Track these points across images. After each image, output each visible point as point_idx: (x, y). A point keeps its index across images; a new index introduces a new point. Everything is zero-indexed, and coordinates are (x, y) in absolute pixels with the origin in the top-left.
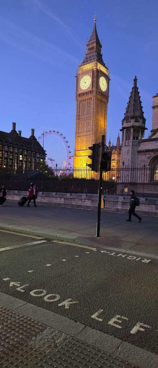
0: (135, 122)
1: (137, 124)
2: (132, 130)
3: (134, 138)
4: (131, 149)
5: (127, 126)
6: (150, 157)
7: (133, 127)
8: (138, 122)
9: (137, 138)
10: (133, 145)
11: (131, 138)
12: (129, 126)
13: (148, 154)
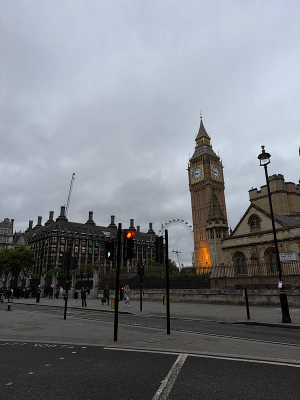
0: (216, 223)
1: (218, 225)
2: (214, 230)
3: (217, 237)
4: (215, 247)
5: (210, 227)
6: (232, 253)
7: (215, 227)
8: (218, 223)
9: (220, 237)
10: (217, 243)
11: (215, 237)
12: (211, 227)
13: (231, 250)
